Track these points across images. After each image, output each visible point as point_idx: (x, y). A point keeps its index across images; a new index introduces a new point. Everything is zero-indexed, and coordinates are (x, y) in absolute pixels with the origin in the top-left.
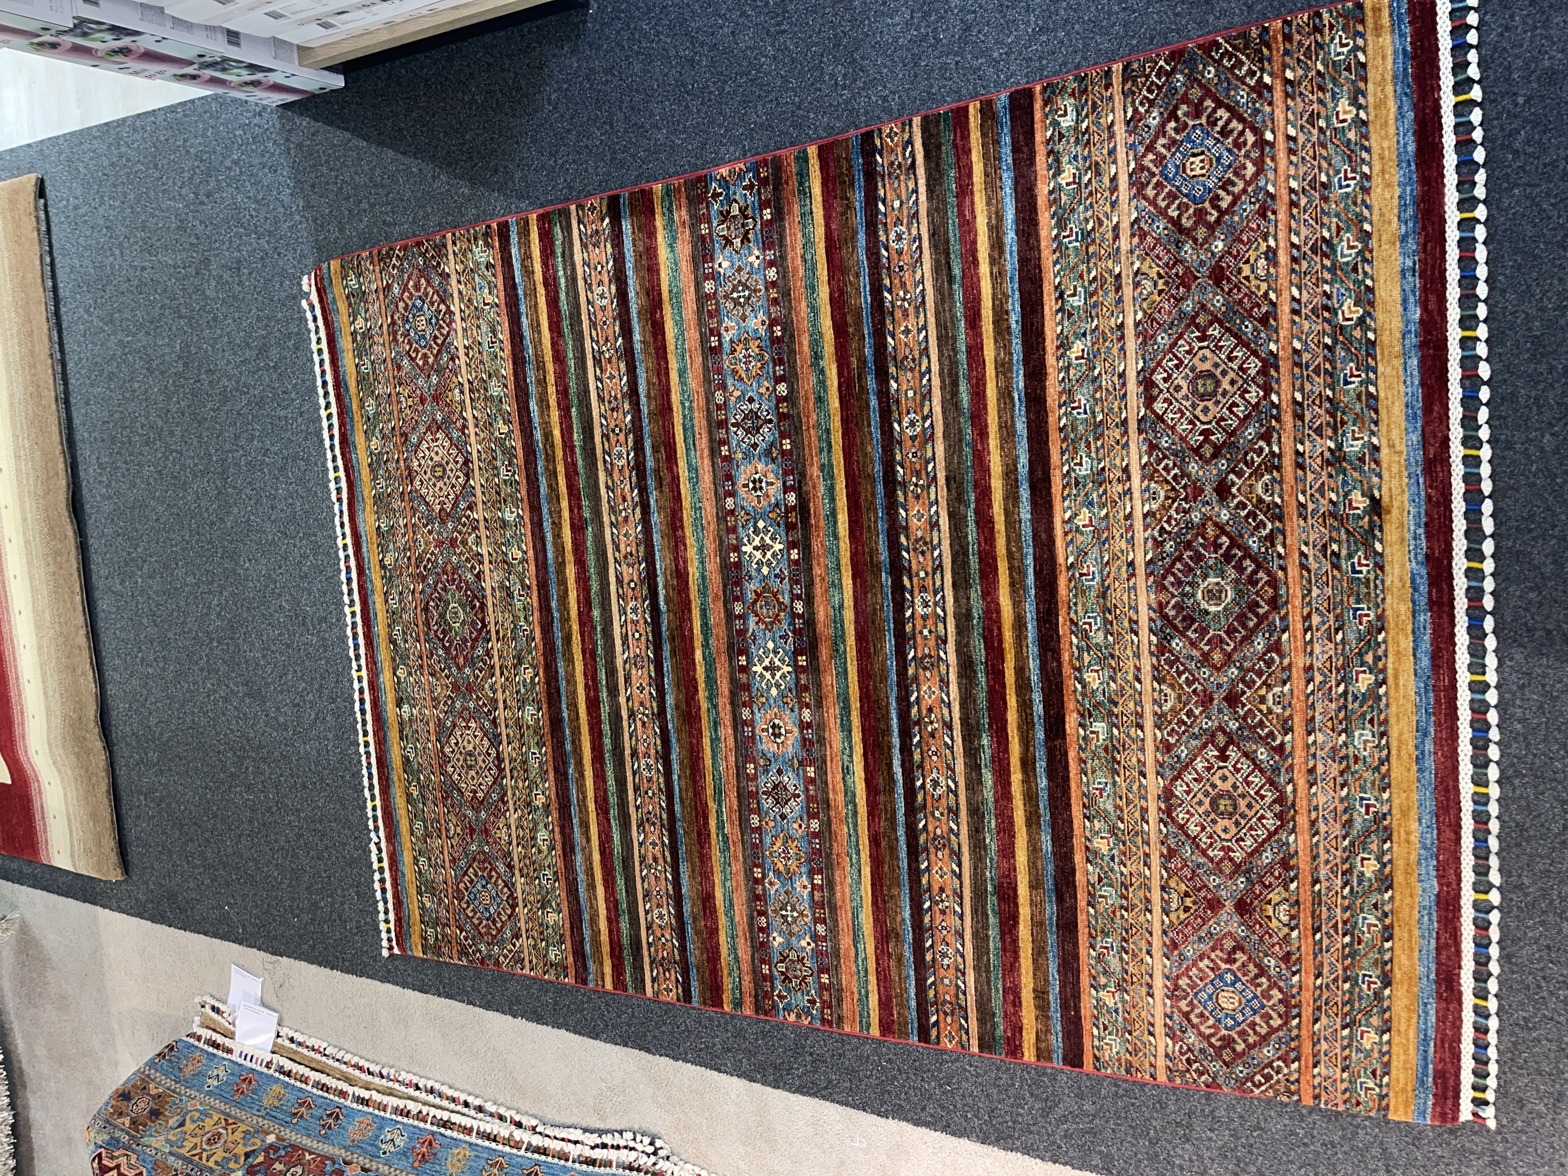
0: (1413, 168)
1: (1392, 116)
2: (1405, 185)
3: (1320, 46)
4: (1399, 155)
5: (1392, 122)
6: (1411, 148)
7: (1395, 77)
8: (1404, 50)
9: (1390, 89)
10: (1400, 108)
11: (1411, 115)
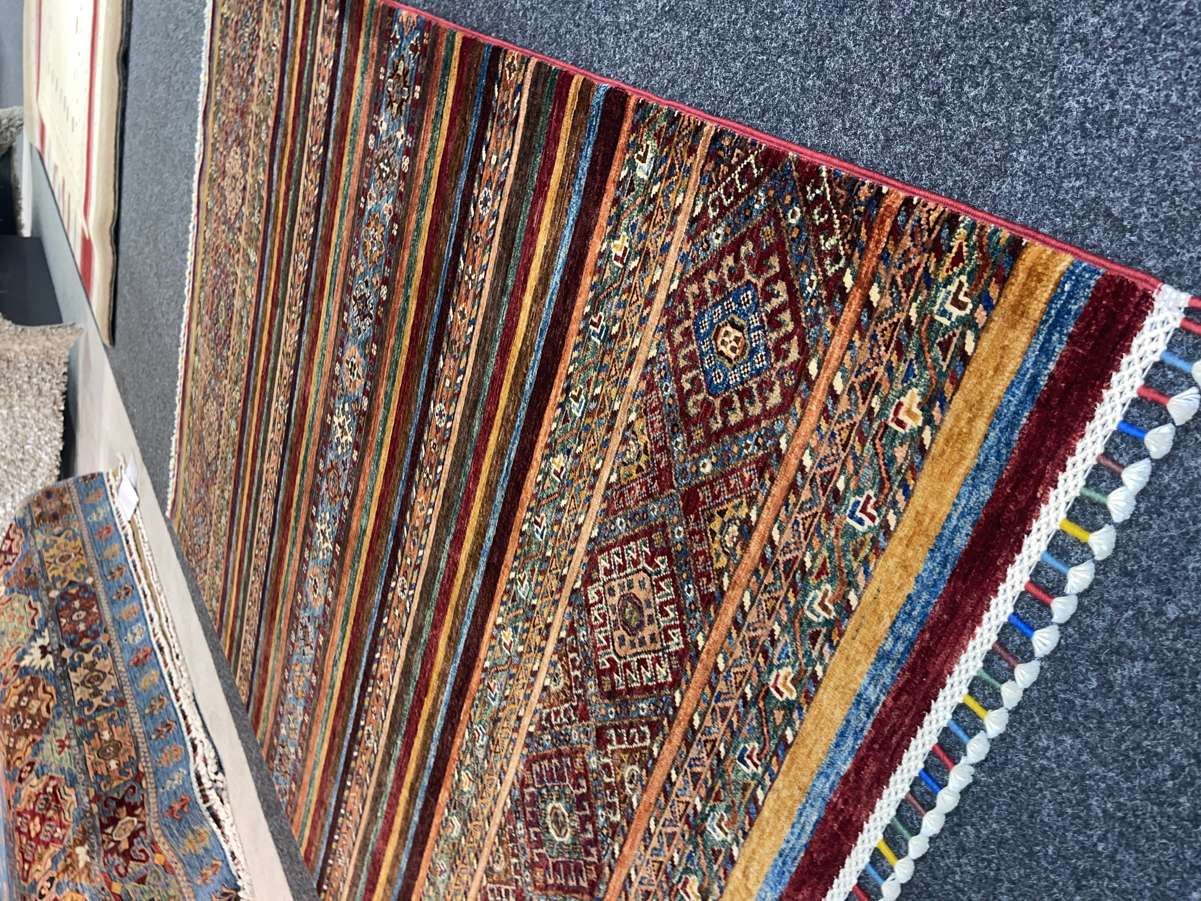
0: (948, 572)
1: (962, 471)
2: (925, 587)
3: (928, 281)
4: (940, 537)
5: (957, 479)
6: (961, 542)
7: (997, 414)
8: (1035, 378)
9: (981, 426)
10: (979, 468)
11: (986, 492)
